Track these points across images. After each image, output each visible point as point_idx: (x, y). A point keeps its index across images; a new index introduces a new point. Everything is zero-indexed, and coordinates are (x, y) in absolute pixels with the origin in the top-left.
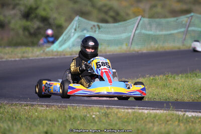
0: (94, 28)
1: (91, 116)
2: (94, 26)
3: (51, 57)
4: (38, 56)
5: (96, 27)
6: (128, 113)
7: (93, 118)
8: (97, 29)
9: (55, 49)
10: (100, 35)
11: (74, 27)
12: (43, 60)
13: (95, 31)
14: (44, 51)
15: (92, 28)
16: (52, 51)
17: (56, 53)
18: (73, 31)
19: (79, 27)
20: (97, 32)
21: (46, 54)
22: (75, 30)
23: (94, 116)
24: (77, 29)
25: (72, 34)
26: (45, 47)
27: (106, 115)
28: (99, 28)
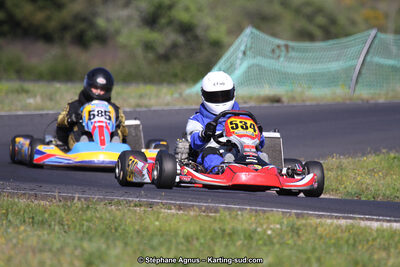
0: (277, 51)
1: (265, 231)
2: (279, 46)
4: (168, 104)
5: (283, 49)
6: (339, 227)
7: (269, 236)
8: (283, 54)
10: (286, 64)
11: (243, 48)
12: (177, 112)
13: (279, 57)
14: (181, 94)
15: (273, 51)
18: (240, 55)
19: (251, 48)
20: (282, 59)
21: (186, 101)
22: (244, 53)
23: (269, 232)
24: (248, 53)
25: (238, 62)
26: (183, 86)
27: (295, 230)
28: (287, 51)
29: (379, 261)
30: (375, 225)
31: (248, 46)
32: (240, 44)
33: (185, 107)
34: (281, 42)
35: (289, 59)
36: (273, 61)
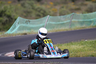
2: (27, 21)
10: (30, 25)
12: (2, 39)
13: (28, 23)
15: (26, 22)
16: (7, 34)
19: (20, 22)
20: (28, 24)
22: (18, 23)
25: (17, 25)
26: (4, 32)
28: (29, 22)
32: (17, 21)
34: (28, 20)
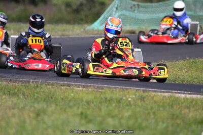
0: (133, 8)
1: (127, 99)
2: (134, 5)
3: (91, 36)
4: (78, 34)
5: (136, 6)
6: (165, 97)
7: (129, 101)
8: (136, 9)
9: (96, 28)
10: (138, 14)
11: (116, 6)
12: (83, 38)
13: (134, 10)
14: (84, 29)
15: (131, 7)
16: (93, 29)
17: (96, 32)
18: (115, 9)
19: (120, 6)
20: (136, 12)
21: (87, 32)
22: (117, 9)
23: (130, 99)
24: (119, 8)
25: (114, 13)
26: (86, 25)
27: (142, 99)
28: (139, 8)
29: (185, 114)
30: (183, 96)
31: (119, 5)
32: (115, 4)
33: (86, 36)
34: (136, 3)
35: (140, 12)
36: (131, 13)
